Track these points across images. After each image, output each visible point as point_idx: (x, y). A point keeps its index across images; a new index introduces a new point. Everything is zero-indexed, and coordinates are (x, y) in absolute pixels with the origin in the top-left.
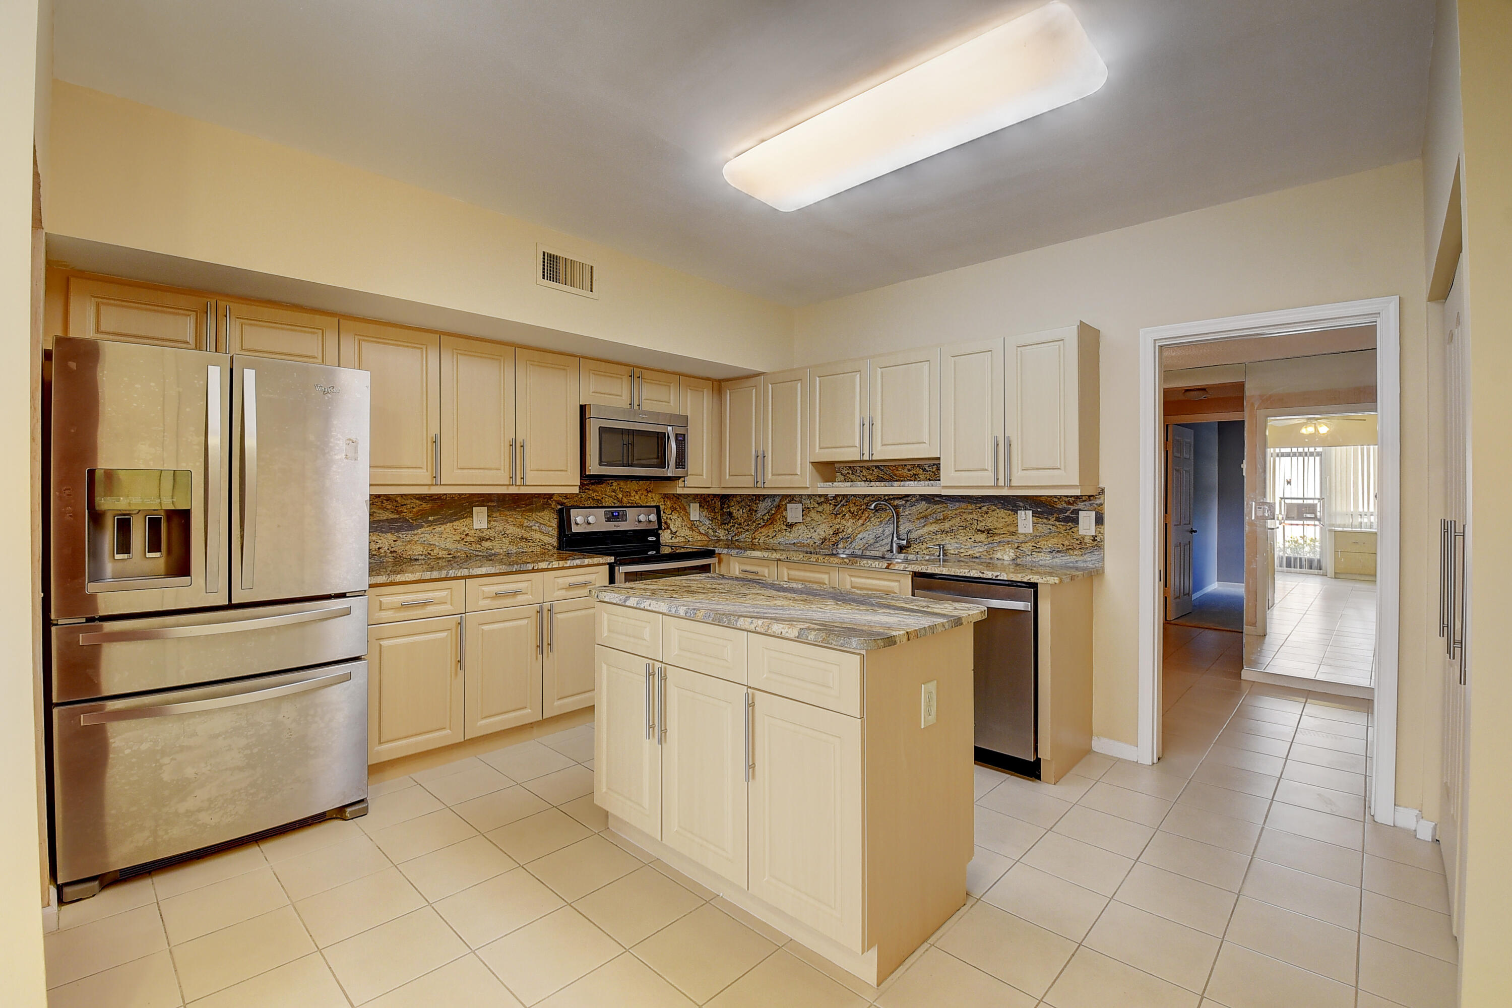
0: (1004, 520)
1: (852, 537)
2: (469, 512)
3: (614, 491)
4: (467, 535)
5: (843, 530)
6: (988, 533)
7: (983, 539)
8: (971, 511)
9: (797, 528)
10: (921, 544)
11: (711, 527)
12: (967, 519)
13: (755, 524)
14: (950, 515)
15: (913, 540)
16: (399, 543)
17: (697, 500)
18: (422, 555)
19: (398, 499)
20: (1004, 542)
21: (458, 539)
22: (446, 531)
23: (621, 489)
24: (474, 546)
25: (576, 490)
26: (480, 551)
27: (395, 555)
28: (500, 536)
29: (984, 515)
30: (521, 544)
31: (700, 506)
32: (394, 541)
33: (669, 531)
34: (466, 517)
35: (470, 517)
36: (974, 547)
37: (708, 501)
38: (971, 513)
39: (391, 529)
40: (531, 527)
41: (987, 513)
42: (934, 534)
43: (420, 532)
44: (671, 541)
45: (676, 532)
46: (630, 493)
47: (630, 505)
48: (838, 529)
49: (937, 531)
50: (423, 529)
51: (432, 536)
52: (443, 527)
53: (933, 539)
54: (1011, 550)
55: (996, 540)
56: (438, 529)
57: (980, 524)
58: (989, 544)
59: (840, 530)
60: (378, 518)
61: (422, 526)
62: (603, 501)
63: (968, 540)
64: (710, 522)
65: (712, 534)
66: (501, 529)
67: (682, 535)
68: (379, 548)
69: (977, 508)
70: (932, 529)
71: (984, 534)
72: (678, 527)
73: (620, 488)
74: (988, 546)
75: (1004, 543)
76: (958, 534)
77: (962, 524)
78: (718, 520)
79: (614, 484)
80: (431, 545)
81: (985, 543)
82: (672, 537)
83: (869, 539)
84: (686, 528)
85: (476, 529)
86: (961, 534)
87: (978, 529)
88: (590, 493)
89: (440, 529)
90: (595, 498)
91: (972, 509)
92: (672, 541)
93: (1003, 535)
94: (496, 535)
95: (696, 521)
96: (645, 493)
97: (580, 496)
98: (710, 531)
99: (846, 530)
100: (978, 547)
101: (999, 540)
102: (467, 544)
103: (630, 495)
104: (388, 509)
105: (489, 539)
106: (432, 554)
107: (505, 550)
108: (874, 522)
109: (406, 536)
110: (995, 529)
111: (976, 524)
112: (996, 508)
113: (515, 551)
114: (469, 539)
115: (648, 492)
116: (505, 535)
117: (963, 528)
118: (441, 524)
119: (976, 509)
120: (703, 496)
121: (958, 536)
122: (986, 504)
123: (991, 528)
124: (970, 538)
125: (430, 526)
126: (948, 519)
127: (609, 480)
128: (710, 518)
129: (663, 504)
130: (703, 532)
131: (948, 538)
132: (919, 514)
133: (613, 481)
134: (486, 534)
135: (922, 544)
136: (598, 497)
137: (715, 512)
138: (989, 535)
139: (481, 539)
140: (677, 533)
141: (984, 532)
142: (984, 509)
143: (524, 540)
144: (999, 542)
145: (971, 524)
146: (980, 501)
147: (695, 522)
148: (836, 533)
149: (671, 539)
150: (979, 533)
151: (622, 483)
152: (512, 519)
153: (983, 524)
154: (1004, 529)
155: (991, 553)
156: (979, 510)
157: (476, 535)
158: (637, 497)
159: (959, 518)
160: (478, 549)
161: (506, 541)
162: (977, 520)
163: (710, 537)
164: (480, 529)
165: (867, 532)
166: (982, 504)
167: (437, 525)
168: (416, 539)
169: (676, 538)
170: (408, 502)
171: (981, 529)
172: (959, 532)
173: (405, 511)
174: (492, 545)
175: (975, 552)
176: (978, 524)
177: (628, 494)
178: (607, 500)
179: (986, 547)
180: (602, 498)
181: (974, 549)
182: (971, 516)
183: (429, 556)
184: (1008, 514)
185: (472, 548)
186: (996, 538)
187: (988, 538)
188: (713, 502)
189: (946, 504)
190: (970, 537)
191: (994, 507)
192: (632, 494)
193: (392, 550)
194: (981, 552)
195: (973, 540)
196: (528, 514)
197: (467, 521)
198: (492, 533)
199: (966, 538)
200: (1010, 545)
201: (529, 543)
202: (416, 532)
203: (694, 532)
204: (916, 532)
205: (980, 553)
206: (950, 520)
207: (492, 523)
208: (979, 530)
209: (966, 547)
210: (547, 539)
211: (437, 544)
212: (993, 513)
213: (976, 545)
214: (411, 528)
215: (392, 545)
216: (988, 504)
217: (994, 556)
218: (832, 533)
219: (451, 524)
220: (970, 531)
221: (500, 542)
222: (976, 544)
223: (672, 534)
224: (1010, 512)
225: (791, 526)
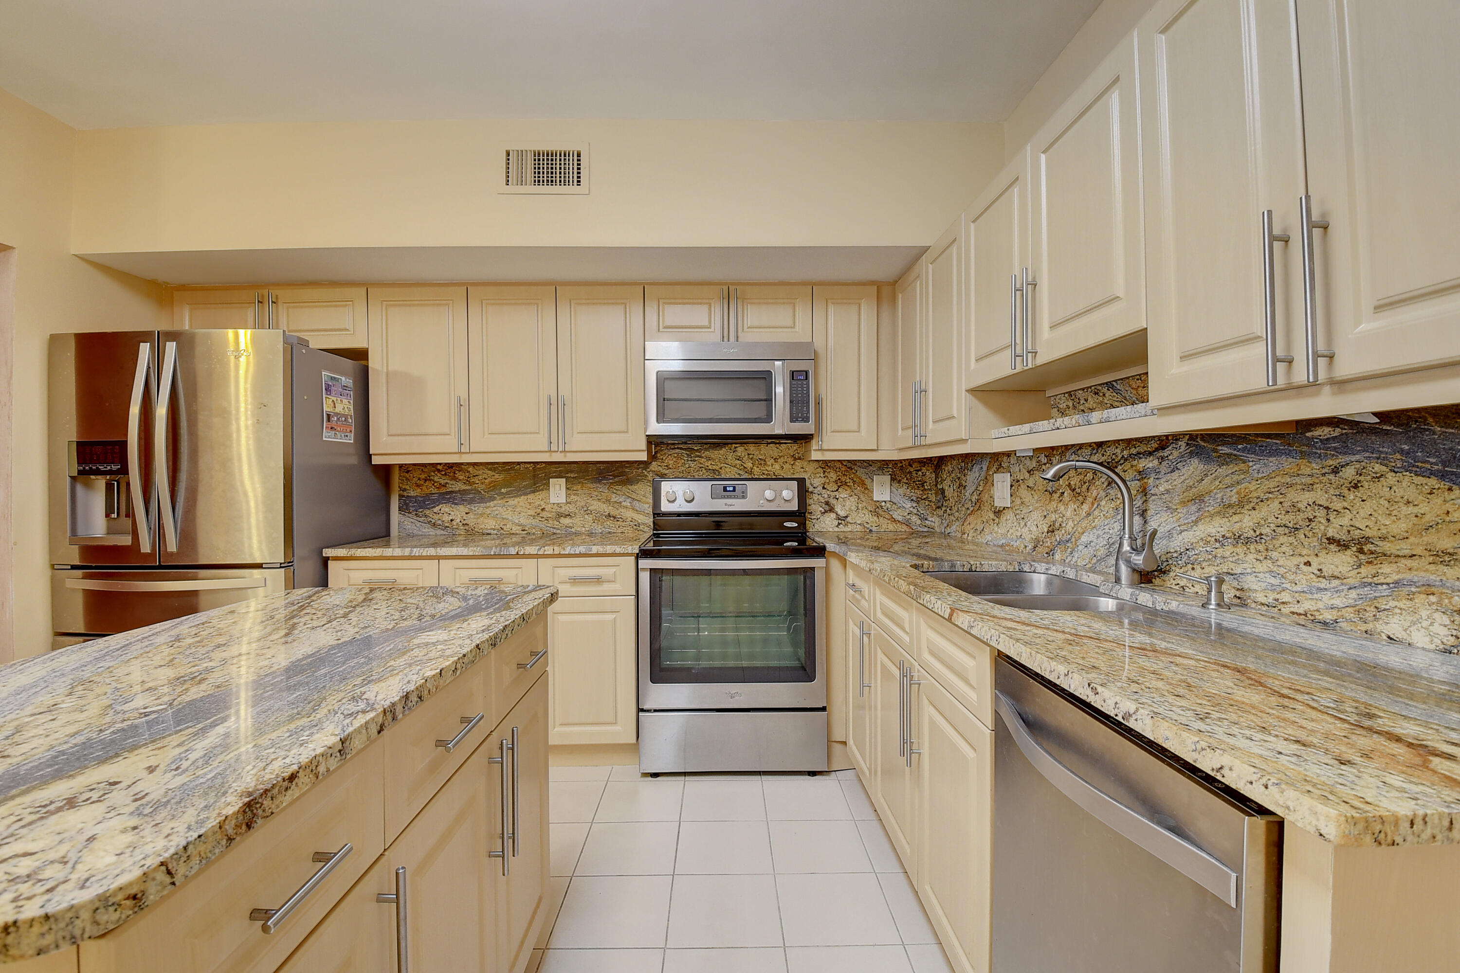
0: (1411, 509)
1: (1073, 540)
2: (545, 484)
3: (739, 459)
4: (543, 510)
5: (1060, 525)
6: (1361, 551)
7: (1344, 569)
8: (1309, 480)
9: (1005, 518)
10: (1190, 566)
11: (915, 511)
12: (1299, 505)
13: (964, 509)
14: (1255, 494)
15: (1175, 555)
16: (471, 516)
17: (886, 470)
18: (494, 530)
19: (471, 469)
20: (1412, 583)
21: (533, 514)
22: (520, 504)
23: (751, 456)
24: (551, 522)
25: (643, 457)
26: (558, 529)
27: (467, 527)
28: (582, 512)
29: (1346, 492)
30: (608, 523)
31: (893, 479)
32: (467, 513)
33: (833, 515)
34: (542, 490)
35: (546, 489)
36: (1320, 590)
37: (910, 472)
38: (1310, 487)
39: (463, 500)
40: (620, 503)
41: (1356, 487)
42: (1218, 545)
43: (492, 505)
44: (836, 529)
45: (846, 517)
46: (765, 461)
47: (765, 477)
48: (1054, 522)
49: (1223, 536)
50: (495, 502)
51: (505, 509)
52: (517, 500)
53: (1215, 557)
54: (1437, 615)
55: (1386, 576)
56: (512, 502)
57: (1336, 522)
58: (1364, 585)
59: (1057, 525)
60: (450, 489)
61: (494, 499)
62: (722, 471)
63: (1302, 566)
64: (914, 505)
65: (919, 522)
66: (583, 504)
67: (859, 522)
68: (452, 520)
69: (1326, 470)
70: (1213, 531)
71: (1349, 552)
72: (850, 509)
73: (748, 454)
74: (1360, 591)
75: (1413, 589)
76: (1275, 549)
77: (1285, 519)
78: (930, 501)
79: (738, 449)
80: (503, 519)
81: (1351, 582)
82: (839, 524)
83: (1098, 547)
84: (865, 511)
85: (554, 504)
86: (1284, 548)
87: (1330, 534)
88: (702, 462)
89: (513, 503)
90: (710, 467)
91: (1311, 476)
92: (839, 530)
93: (1409, 563)
94: (577, 511)
95: (885, 502)
96: (791, 461)
97: (687, 466)
98: (914, 518)
99: (1064, 525)
100: (1329, 594)
101: (1395, 577)
102: (543, 519)
103: (765, 464)
104: (460, 480)
105: (569, 515)
106: (505, 529)
107: (587, 529)
108: (1106, 509)
109: (478, 508)
110: (1383, 538)
111: (1324, 521)
112: (1384, 468)
113: (600, 531)
114: (544, 514)
115: (795, 459)
116: (588, 512)
117: (1287, 531)
118: (515, 497)
119: (1324, 475)
120: (899, 465)
121: (1275, 555)
122: (1354, 458)
123: (1368, 533)
124: (1308, 564)
125: (502, 499)
126: (1252, 505)
127: (732, 444)
128: (914, 498)
129: (822, 475)
130: (900, 518)
131: (1251, 557)
132: (1187, 490)
133: (737, 445)
134: (566, 509)
135: (1193, 569)
136: (714, 467)
137: (925, 490)
138: (1362, 557)
139: (560, 515)
140: (849, 519)
141: (1346, 547)
142: (1349, 473)
143: (612, 519)
144: (1396, 582)
145: (1310, 520)
146: (1335, 448)
147: (883, 504)
148: (1051, 531)
149: (837, 526)
150: (1333, 547)
151: (752, 448)
152: (596, 493)
153: (1345, 521)
154: (1412, 539)
155: (1369, 615)
156: (1332, 477)
157: (553, 510)
158: (777, 466)
159: (1277, 502)
160: (555, 526)
161: (589, 518)
162: (1327, 508)
163: (914, 528)
164: (558, 504)
165: (1095, 531)
166: (1342, 459)
167: (510, 498)
168: (489, 512)
169: (846, 525)
170: (480, 472)
171: (1338, 537)
172: (1277, 543)
173: (477, 482)
174: (572, 523)
175: (1320, 605)
176: (1328, 520)
177: (762, 462)
178: (727, 470)
179: (1353, 594)
180: (721, 468)
181: (1318, 596)
182: (1308, 497)
183: (502, 531)
184: (1427, 489)
185: (549, 525)
186: (1386, 568)
187: (1359, 566)
188: (920, 473)
189: (1244, 462)
190: (1306, 559)
191: (1378, 467)
192: (768, 463)
193: (465, 522)
194: (1339, 609)
195: (1314, 568)
196: (616, 487)
197: (541, 495)
198: (571, 508)
199: (1297, 560)
200: (1433, 599)
201: (618, 523)
202: (488, 504)
203: (881, 519)
204: (1181, 537)
205: (1335, 612)
206: (1254, 509)
207: (573, 497)
208: (1331, 540)
209: (1296, 588)
210: (641, 518)
211: (510, 518)
212: (1376, 488)
213: (1322, 586)
214: (483, 500)
215: (464, 518)
216: (1358, 457)
217: (1380, 626)
218: (1046, 530)
219: (526, 497)
220: (1306, 542)
221: (582, 519)
222: (1324, 583)
223: (839, 519)
224: (1433, 482)
225: (998, 513)
